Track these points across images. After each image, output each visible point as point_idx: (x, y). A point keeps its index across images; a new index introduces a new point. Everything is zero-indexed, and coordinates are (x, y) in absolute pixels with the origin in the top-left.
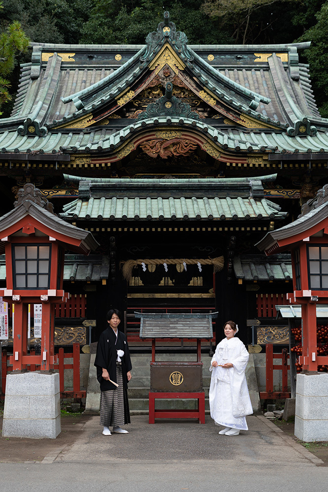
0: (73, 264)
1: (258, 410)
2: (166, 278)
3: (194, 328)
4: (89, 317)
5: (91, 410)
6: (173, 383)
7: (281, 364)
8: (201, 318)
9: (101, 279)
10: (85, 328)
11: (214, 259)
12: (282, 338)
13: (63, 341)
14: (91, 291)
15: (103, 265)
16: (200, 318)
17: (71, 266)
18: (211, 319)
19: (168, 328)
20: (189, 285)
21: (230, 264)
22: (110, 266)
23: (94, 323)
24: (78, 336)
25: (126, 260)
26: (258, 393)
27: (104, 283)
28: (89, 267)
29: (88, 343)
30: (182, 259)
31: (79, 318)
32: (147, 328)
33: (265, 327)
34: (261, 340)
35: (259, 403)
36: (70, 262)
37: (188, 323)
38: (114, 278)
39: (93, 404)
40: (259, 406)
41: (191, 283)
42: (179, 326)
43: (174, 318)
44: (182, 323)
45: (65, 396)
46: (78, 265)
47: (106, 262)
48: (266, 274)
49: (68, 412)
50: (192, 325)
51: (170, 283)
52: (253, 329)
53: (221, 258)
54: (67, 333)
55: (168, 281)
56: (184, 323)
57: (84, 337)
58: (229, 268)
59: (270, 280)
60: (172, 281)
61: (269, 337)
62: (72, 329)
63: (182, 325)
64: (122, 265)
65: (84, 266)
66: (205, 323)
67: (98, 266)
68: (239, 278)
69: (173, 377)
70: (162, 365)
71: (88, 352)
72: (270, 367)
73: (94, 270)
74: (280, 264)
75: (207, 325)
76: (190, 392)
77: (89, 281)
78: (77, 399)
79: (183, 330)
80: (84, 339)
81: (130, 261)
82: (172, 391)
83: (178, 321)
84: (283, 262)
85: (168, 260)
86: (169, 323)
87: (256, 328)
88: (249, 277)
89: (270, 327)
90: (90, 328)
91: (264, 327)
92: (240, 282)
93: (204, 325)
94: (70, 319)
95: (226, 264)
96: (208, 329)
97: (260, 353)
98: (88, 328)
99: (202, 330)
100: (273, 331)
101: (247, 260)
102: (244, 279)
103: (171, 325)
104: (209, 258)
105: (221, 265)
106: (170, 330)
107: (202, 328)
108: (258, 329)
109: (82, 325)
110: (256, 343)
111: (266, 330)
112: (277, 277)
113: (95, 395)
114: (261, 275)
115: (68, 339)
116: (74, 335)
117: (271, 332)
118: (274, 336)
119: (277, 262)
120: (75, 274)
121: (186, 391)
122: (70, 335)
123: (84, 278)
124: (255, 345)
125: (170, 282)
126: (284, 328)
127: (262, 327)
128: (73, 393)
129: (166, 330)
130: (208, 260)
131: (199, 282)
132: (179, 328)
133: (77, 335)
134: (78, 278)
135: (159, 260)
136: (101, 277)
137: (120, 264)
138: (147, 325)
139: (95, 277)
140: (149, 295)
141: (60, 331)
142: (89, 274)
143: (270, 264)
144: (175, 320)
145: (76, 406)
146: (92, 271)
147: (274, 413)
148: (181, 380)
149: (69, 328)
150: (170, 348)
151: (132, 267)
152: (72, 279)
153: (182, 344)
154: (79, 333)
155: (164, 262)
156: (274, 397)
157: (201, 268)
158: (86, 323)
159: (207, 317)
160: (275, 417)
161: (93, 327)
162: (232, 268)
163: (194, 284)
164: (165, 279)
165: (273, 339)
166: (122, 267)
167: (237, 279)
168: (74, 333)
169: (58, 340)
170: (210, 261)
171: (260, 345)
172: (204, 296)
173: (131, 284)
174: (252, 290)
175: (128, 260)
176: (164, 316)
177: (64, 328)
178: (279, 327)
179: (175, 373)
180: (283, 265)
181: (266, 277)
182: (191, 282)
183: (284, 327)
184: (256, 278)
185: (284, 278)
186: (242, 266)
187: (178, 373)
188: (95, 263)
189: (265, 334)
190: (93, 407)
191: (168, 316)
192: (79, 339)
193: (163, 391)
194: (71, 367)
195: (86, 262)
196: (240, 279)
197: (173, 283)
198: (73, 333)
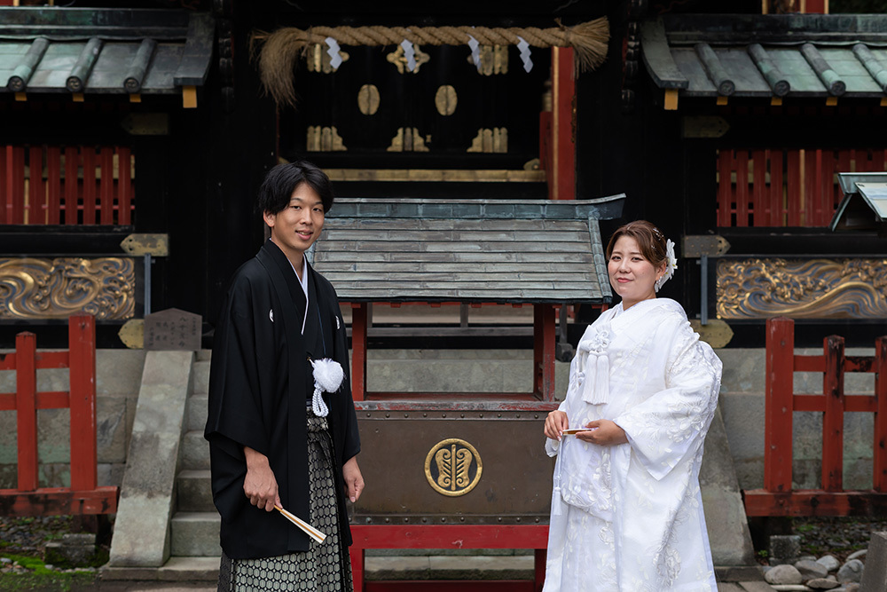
0: (86, 41)
1: (746, 559)
2: (408, 130)
3: (528, 258)
4: (143, 224)
5: (129, 563)
6: (440, 485)
7: (820, 392)
8: (556, 219)
9: (179, 87)
10: (132, 263)
11: (576, 28)
12: (799, 298)
13: (52, 305)
14: (150, 132)
15: (191, 41)
16: (550, 219)
17: (78, 47)
18: (594, 223)
19: (421, 258)
20: (470, 150)
21: (632, 44)
22: (216, 47)
23: (160, 245)
24: (104, 290)
25: (271, 28)
26: (739, 496)
27: (190, 100)
28: (143, 50)
29: (139, 312)
30: (466, 28)
31: (109, 229)
32: (333, 257)
33: (745, 259)
34: (731, 304)
35: (744, 534)
36: (75, 32)
37: (503, 236)
38: (227, 90)
39: (141, 541)
40: (746, 546)
41: (476, 146)
42: (467, 251)
43: (443, 217)
44: (477, 237)
45: (40, 507)
46: (103, 44)
47: (201, 34)
48: (757, 77)
49: (49, 567)
50: (519, 247)
51: (419, 145)
52: (704, 269)
53: (599, 26)
54: (69, 279)
55: (413, 139)
56: (485, 237)
57: (126, 291)
58: (629, 57)
59: (776, 96)
60: (425, 138)
61: (757, 295)
62: (84, 263)
63: (476, 247)
64: (260, 45)
65: (124, 48)
66: (573, 237)
67: (174, 47)
68: (668, 87)
69: (439, 459)
70: (395, 411)
71: (141, 345)
72: (781, 403)
73: (157, 59)
74: (798, 48)
75: (583, 248)
76: (509, 521)
77: (136, 94)
78: (83, 517)
79: (482, 268)
80: (128, 300)
81: (285, 30)
82: (435, 521)
83: (459, 230)
84: (808, 39)
85: (416, 29)
86: (424, 236)
87: (713, 264)
88: (700, 86)
89: (762, 259)
90: (148, 263)
91: (741, 260)
92: (671, 103)
93: (568, 248)
94: (76, 230)
95: (615, 42)
96: (587, 262)
97: (728, 346)
98: (139, 260)
99: (563, 268)
100: (772, 273)
101: (687, 33)
102: (682, 92)
103: (431, 248)
104: (556, 25)
105: (601, 48)
106: (429, 267)
107: (561, 258)
108: (721, 268)
109: (119, 252)
110: (712, 313)
111: (748, 271)
112: (796, 86)
113: (150, 502)
114: (743, 78)
115: (70, 298)
116: (92, 284)
117: (763, 279)
118: (773, 291)
119: (789, 39)
120: (89, 72)
121: (493, 520)
122: (79, 285)
123: (117, 83)
124: (712, 322)
125: (419, 141)
126: (807, 264)
127: (733, 260)
128: (69, 496)
129: (410, 267)
130: (555, 31)
131: (497, 143)
132: (464, 257)
133: (100, 284)
134: (99, 81)
135: (385, 30)
136: (176, 79)
137: (251, 42)
138: (332, 246)
139: (159, 81)
140: (361, 175)
141: (45, 270)
142: (136, 68)
143: (767, 47)
144: (450, 224)
145: (80, 542)
146: (150, 62)
147: (802, 570)
148: (471, 475)
149: (74, 261)
150: (424, 332)
151: (293, 52)
152: (75, 86)
153: (464, 318)
154: (111, 280)
155: (404, 37)
156: (794, 510)
157: (532, 57)
158: (135, 244)
159: (579, 213)
160: (803, 583)
161: (158, 260)
162: (639, 56)
163: (483, 147)
164: (404, 133)
165: (769, 301)
166: (258, 51)
167: (661, 90)
168: (93, 279)
169: (37, 303)
170: (562, 34)
171: (727, 321)
172: (515, 176)
173: (312, 145)
174: (702, 136)
175: (279, 28)
176: (403, 211)
177: (56, 262)
178: (792, 261)
179: (448, 447)
180: (810, 49)
181: (761, 87)
182: (477, 141)
183: (806, 260)
184: (727, 90)
185: (822, 89)
186: (671, 52)
187: (459, 446)
188: (165, 38)
189: (746, 283)
190: (138, 550)
191: (421, 210)
192: (110, 299)
193: (396, 520)
194: (61, 400)
195: (134, 34)
196: (672, 89)
197: (426, 144)
198: (85, 280)
